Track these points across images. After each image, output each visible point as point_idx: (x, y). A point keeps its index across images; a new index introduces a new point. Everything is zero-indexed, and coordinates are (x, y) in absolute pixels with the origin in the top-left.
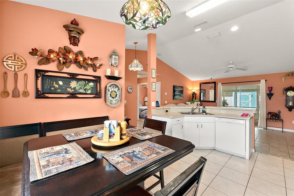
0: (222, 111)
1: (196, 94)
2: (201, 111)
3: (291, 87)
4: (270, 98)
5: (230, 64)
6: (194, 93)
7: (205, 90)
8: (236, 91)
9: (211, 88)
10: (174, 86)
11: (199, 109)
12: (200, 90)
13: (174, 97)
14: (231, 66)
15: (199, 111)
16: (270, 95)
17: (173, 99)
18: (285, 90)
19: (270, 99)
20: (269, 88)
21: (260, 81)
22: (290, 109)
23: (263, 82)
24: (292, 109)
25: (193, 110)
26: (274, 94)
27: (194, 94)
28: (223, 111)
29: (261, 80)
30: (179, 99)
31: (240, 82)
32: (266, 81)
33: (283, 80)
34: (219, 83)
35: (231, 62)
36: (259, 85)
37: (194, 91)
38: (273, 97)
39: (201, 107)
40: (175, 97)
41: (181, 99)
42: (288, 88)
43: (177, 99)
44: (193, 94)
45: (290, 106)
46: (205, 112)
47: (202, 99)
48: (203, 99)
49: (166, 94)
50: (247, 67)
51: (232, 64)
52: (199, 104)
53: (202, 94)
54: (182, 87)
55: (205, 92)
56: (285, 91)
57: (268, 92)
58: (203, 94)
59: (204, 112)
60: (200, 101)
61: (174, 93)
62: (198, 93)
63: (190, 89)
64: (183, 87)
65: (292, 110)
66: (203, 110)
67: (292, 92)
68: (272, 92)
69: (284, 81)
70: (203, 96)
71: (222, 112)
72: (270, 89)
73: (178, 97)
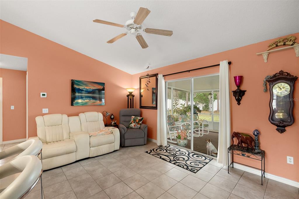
1: (133, 96)
3: (281, 73)
4: (239, 101)
10: (73, 81)
16: (239, 94)
17: (72, 105)
18: (269, 81)
19: (239, 104)
20: (235, 78)
21: (219, 65)
22: (281, 127)
23: (224, 64)
24: (286, 128)
26: (245, 91)
27: (131, 95)
29: (221, 63)
31: (188, 71)
32: (230, 63)
33: (265, 57)
36: (216, 74)
37: (131, 90)
38: (244, 99)
40: (76, 101)
42: (275, 76)
44: (128, 96)
45: (282, 120)
56: (268, 84)
57: (235, 88)
61: (74, 94)
62: (136, 93)
64: (104, 83)
65: (284, 131)
67: (283, 84)
68: (243, 88)
69: (266, 61)
72: (239, 80)
73: (85, 101)
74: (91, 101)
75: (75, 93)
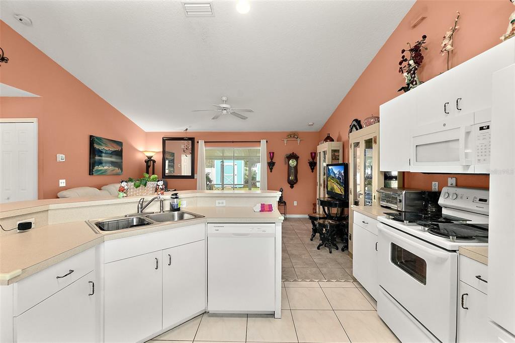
0: (217, 202)
1: (154, 162)
2: (167, 207)
3: (293, 153)
5: (223, 102)
6: (150, 158)
7: (173, 154)
8: (223, 158)
9: (186, 149)
10: (91, 136)
11: (162, 202)
12: (164, 152)
13: (93, 168)
14: (224, 106)
15: (162, 207)
16: (271, 165)
17: (91, 172)
18: (287, 158)
19: (271, 171)
20: (270, 153)
22: (292, 184)
23: (263, 142)
24: (294, 185)
25: (142, 206)
27: (149, 160)
28: (221, 201)
29: (261, 141)
30: (108, 172)
31: (233, 142)
32: (267, 142)
33: (285, 142)
34: (199, 141)
35: (224, 99)
36: (258, 148)
37: (150, 154)
38: (274, 168)
39: (167, 196)
40: (96, 167)
41: (114, 172)
42: (290, 155)
43: (103, 173)
44: (147, 162)
45: (292, 181)
46: (178, 209)
47: (167, 171)
48: (170, 171)
49: (61, 157)
50: (251, 111)
51: (226, 102)
52: (161, 187)
53: (167, 162)
54: (120, 144)
55: (172, 158)
57: (270, 161)
58: (169, 162)
59: (174, 209)
60: (164, 176)
61: (94, 158)
62: (158, 158)
63: (140, 148)
64: (122, 143)
65: (293, 187)
66: (171, 205)
67: (294, 160)
68: (274, 161)
69: (286, 145)
70: (169, 166)
71: (217, 205)
72: (271, 155)
73: (105, 167)
74: (110, 168)
75: (95, 156)
